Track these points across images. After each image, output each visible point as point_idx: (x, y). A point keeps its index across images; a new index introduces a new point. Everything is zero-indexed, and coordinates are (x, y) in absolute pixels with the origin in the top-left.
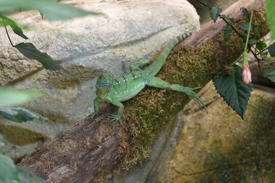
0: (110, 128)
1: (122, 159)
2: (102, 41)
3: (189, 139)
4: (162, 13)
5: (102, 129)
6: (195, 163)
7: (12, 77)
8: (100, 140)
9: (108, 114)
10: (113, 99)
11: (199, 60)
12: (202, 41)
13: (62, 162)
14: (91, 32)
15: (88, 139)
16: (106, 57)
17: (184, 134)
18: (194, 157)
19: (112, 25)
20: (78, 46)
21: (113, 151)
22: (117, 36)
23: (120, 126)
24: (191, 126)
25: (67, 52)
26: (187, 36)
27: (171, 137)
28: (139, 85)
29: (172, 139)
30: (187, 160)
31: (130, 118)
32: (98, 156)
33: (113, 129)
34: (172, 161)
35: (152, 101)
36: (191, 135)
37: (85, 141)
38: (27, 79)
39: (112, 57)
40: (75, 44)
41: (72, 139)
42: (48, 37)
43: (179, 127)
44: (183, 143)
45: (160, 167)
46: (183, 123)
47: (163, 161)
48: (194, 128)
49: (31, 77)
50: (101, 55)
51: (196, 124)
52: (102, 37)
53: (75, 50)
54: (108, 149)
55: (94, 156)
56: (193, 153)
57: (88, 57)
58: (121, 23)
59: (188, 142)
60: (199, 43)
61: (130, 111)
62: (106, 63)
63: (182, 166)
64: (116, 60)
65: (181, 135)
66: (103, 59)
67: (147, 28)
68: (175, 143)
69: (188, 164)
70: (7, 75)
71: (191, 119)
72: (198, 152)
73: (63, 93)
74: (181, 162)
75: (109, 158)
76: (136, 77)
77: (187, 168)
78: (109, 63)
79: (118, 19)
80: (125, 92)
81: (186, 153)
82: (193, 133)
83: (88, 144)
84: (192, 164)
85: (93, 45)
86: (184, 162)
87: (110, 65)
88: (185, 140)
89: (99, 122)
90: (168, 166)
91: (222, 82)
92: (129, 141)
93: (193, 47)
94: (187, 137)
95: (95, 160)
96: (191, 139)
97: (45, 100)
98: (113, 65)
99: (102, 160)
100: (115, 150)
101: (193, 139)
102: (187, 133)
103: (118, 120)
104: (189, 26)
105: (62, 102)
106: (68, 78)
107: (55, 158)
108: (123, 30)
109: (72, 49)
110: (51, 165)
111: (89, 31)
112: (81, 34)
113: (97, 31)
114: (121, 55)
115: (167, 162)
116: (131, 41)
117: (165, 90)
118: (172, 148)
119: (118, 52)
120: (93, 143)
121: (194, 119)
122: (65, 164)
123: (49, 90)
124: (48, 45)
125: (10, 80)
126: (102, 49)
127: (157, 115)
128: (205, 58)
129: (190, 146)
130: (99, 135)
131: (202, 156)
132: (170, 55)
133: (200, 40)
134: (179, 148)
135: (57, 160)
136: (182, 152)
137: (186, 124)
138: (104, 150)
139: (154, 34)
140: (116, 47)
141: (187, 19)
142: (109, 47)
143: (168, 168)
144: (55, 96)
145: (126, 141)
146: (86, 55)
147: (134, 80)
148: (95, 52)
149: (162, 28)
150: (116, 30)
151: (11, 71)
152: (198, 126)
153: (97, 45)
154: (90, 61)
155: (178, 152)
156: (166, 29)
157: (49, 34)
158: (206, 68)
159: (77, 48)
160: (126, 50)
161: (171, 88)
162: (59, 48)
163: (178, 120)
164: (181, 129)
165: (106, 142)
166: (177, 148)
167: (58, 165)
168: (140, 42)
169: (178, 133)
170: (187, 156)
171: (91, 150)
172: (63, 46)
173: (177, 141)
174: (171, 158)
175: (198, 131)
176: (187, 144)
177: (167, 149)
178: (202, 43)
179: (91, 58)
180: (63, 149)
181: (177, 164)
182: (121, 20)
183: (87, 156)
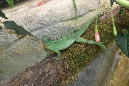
0: (53, 64)
1: (61, 81)
2: (57, 18)
3: (121, 69)
4: (91, 2)
5: (48, 65)
6: (123, 81)
7: (15, 38)
8: (47, 71)
9: (53, 57)
10: (54, 49)
11: (107, 27)
12: (110, 16)
13: (25, 83)
14: (51, 13)
15: (41, 70)
16: (59, 26)
17: (118, 66)
18: (123, 78)
19: (63, 9)
20: (45, 21)
21: (55, 77)
22: (65, 15)
23: (59, 63)
24: (123, 61)
25: (40, 25)
26: (104, 14)
27: (112, 67)
28: (70, 41)
29: (113, 68)
30: (119, 80)
31: (65, 59)
32: (46, 79)
33: (55, 65)
34: (111, 81)
35: (77, 50)
36: (122, 66)
37: (39, 72)
38: (22, 38)
39: (62, 26)
40: (43, 20)
41: (32, 71)
42: (31, 17)
43: (116, 62)
44: (118, 70)
45: (106, 83)
46: (118, 60)
47: (107, 80)
48: (124, 63)
49: (24, 38)
50: (57, 25)
51: (125, 60)
52: (57, 16)
53: (43, 23)
54: (52, 76)
55: (43, 79)
56: (123, 76)
57: (50, 27)
58: (68, 8)
59: (121, 70)
60: (108, 18)
61: (65, 55)
62: (60, 30)
63: (116, 83)
64: (65, 28)
65: (117, 66)
66: (58, 27)
67: (82, 10)
68: (114, 70)
69: (120, 82)
70: (13, 37)
71: (122, 57)
72: (126, 75)
73: (39, 46)
74: (116, 81)
75: (53, 80)
76: (68, 37)
77: (119, 84)
78: (61, 30)
79: (67, 6)
80: (62, 45)
81: (119, 76)
82: (123, 65)
83: (40, 73)
84: (122, 82)
85: (52, 20)
86: (118, 81)
87: (62, 30)
88: (119, 69)
89: (48, 61)
90: (109, 83)
91: (120, 38)
92: (64, 71)
93: (105, 20)
94: (120, 67)
95: (44, 81)
96: (122, 68)
97: (31, 50)
98: (63, 30)
99: (48, 82)
100: (56, 76)
101: (123, 68)
102: (120, 65)
103: (58, 60)
104: (106, 8)
105: (39, 50)
106: (41, 38)
107: (21, 80)
108: (69, 12)
109: (42, 23)
110: (19, 84)
111: (50, 13)
112: (46, 15)
113: (54, 13)
114: (68, 25)
115: (109, 81)
116: (73, 18)
117: (85, 44)
118: (112, 73)
119: (66, 23)
120: (43, 73)
121: (124, 57)
122: (26, 83)
123: (32, 44)
124: (31, 21)
125: (14, 39)
126: (57, 22)
127: (81, 57)
128: (110, 26)
129: (121, 72)
130: (47, 68)
131: (127, 78)
132: (91, 24)
133: (109, 16)
134: (116, 73)
135: (22, 82)
136: (117, 76)
137: (120, 60)
138: (50, 76)
139: (86, 13)
140: (65, 21)
141: (105, 4)
142: (61, 21)
143: (109, 84)
144: (35, 47)
145: (63, 71)
146: (49, 26)
147: (67, 39)
148: (53, 24)
149: (90, 10)
150: (65, 12)
151: (15, 34)
152: (126, 62)
153: (54, 20)
154: (51, 29)
155: (115, 75)
156: (93, 10)
157: (32, 15)
158: (111, 31)
159: (44, 22)
160: (70, 23)
161: (88, 42)
162: (36, 22)
163: (116, 58)
164: (117, 63)
165: (51, 72)
166: (114, 73)
167: (23, 84)
168: (79, 18)
169: (115, 65)
170: (120, 78)
171: (42, 76)
172: (38, 21)
173: (115, 69)
174: (111, 79)
175: (126, 64)
176: (120, 71)
177: (109, 74)
178: (110, 17)
179: (51, 27)
180: (26, 76)
181: (114, 82)
182: (68, 6)
183: (39, 80)
